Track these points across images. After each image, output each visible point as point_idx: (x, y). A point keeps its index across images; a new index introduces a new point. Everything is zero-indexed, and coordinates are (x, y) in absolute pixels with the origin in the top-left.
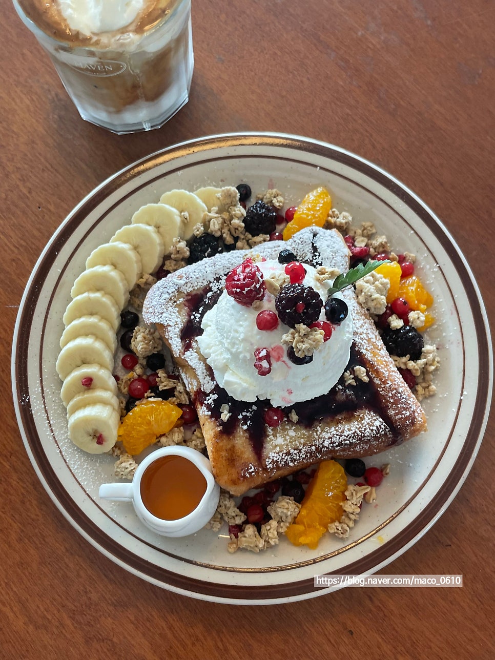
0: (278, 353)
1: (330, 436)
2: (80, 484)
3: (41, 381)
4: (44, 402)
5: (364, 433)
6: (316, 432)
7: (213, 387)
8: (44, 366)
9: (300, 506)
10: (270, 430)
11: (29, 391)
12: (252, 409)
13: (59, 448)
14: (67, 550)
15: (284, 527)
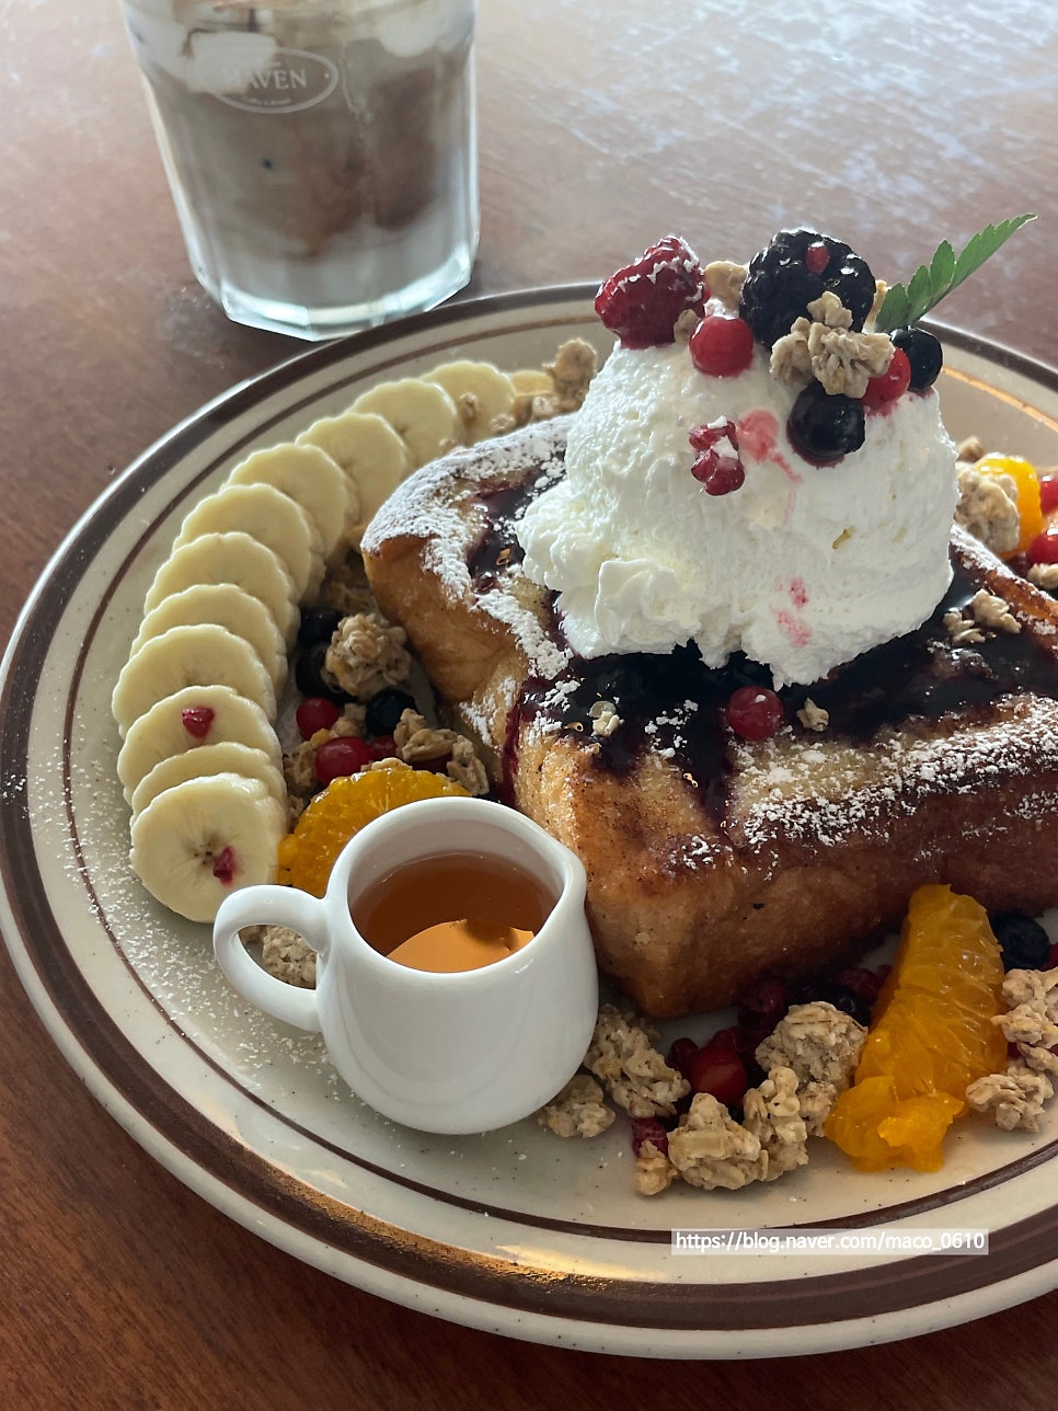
0: (761, 433)
1: (936, 756)
2: (150, 996)
3: (67, 747)
4: (68, 794)
5: (1038, 745)
6: (889, 754)
7: (564, 664)
8: (78, 716)
9: (866, 1028)
10: (745, 754)
11: (28, 767)
12: (683, 709)
13: (96, 903)
14: (88, 1265)
15: (820, 1095)
